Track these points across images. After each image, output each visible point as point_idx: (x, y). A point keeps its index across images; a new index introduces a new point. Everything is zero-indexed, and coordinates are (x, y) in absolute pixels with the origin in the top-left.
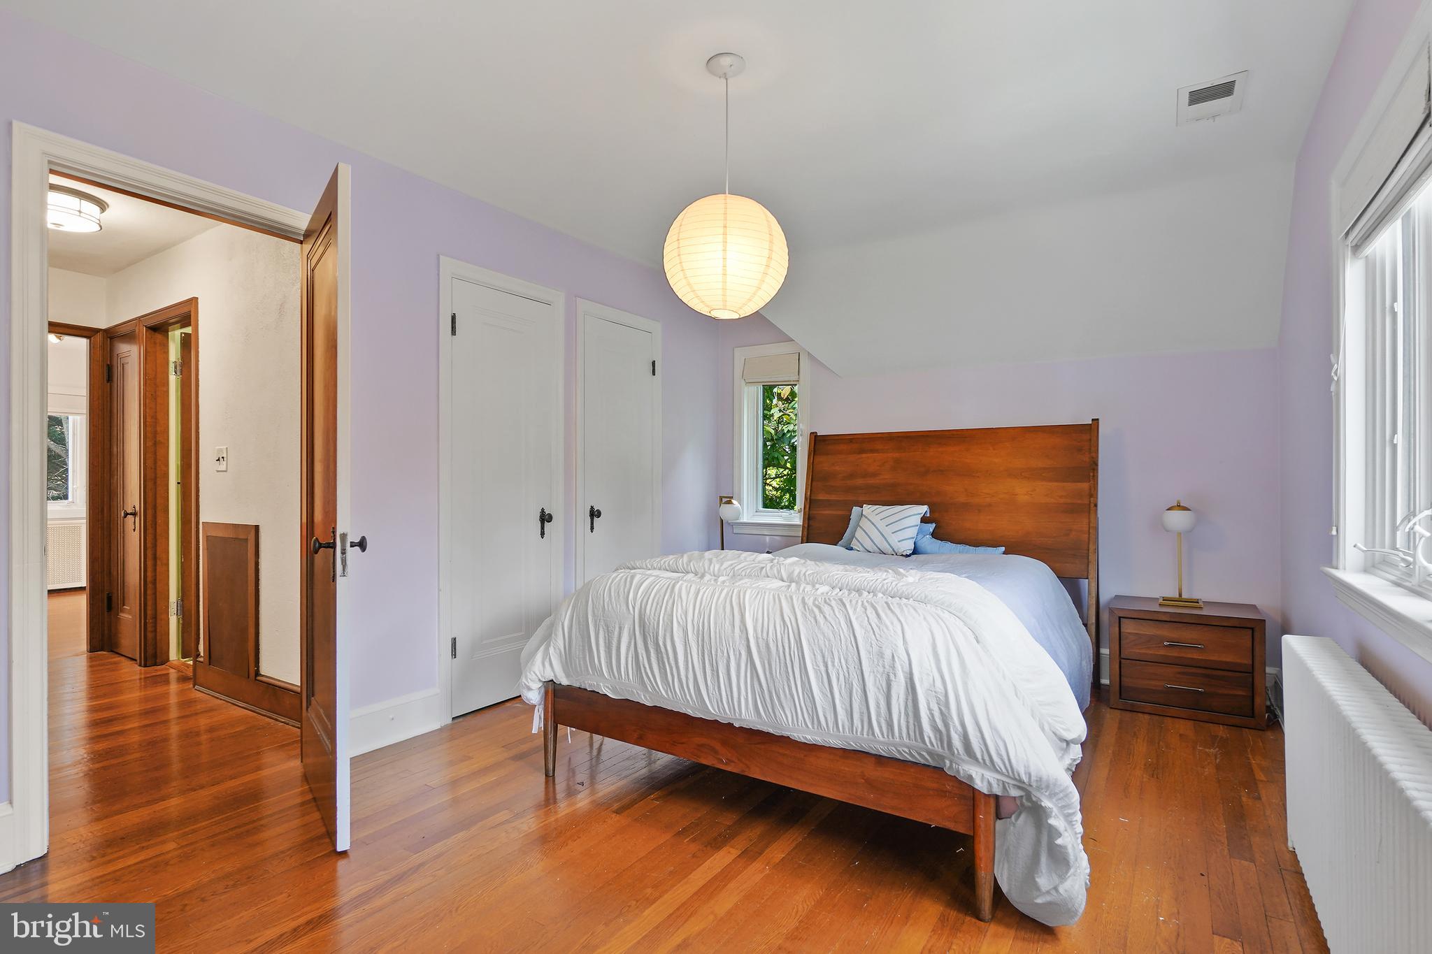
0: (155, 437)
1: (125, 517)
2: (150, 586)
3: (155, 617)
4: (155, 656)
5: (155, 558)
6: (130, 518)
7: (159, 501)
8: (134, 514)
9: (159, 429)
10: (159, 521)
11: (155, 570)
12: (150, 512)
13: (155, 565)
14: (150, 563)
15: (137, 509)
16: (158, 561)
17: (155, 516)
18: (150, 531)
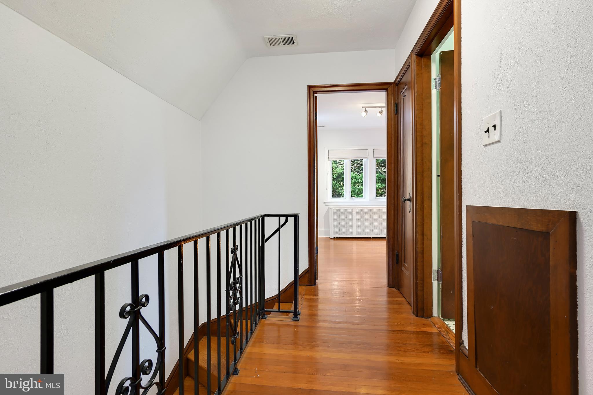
0: (422, 140)
1: (404, 202)
2: (419, 255)
3: (423, 280)
4: (423, 310)
5: (423, 234)
6: (407, 202)
7: (426, 189)
8: (409, 200)
9: (425, 133)
10: (425, 205)
11: (423, 243)
12: (419, 198)
13: (423, 239)
14: (419, 237)
15: (411, 196)
16: (425, 236)
17: (422, 202)
18: (419, 212)
